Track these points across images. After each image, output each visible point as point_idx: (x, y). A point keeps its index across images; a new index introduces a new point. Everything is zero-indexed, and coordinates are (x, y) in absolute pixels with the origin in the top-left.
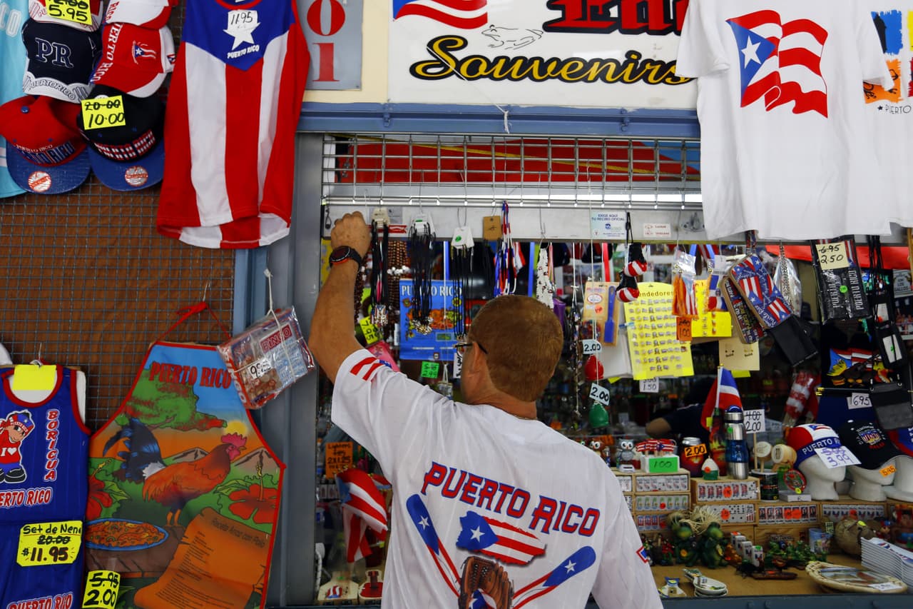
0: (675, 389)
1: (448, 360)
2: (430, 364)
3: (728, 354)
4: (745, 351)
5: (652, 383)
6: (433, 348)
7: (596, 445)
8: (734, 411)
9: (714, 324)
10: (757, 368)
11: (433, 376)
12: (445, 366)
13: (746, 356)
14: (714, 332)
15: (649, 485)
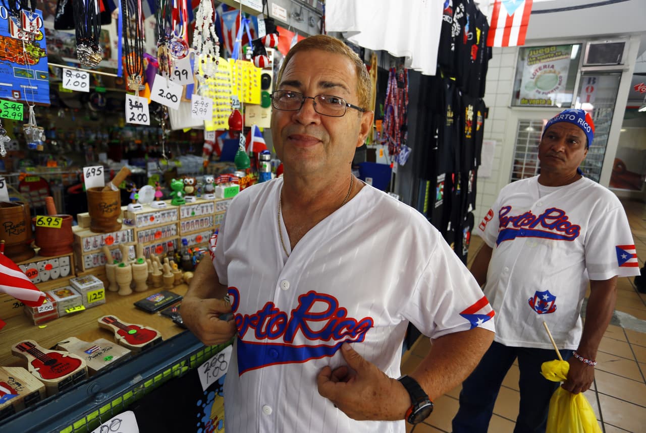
0: (138, 137)
1: (33, 101)
2: (10, 104)
3: (251, 115)
4: (262, 115)
5: (211, 134)
6: (11, 85)
7: (191, 182)
8: (266, 153)
9: (250, 94)
10: (269, 126)
11: (17, 118)
12: (31, 107)
13: (263, 118)
14: (250, 100)
15: (223, 207)
